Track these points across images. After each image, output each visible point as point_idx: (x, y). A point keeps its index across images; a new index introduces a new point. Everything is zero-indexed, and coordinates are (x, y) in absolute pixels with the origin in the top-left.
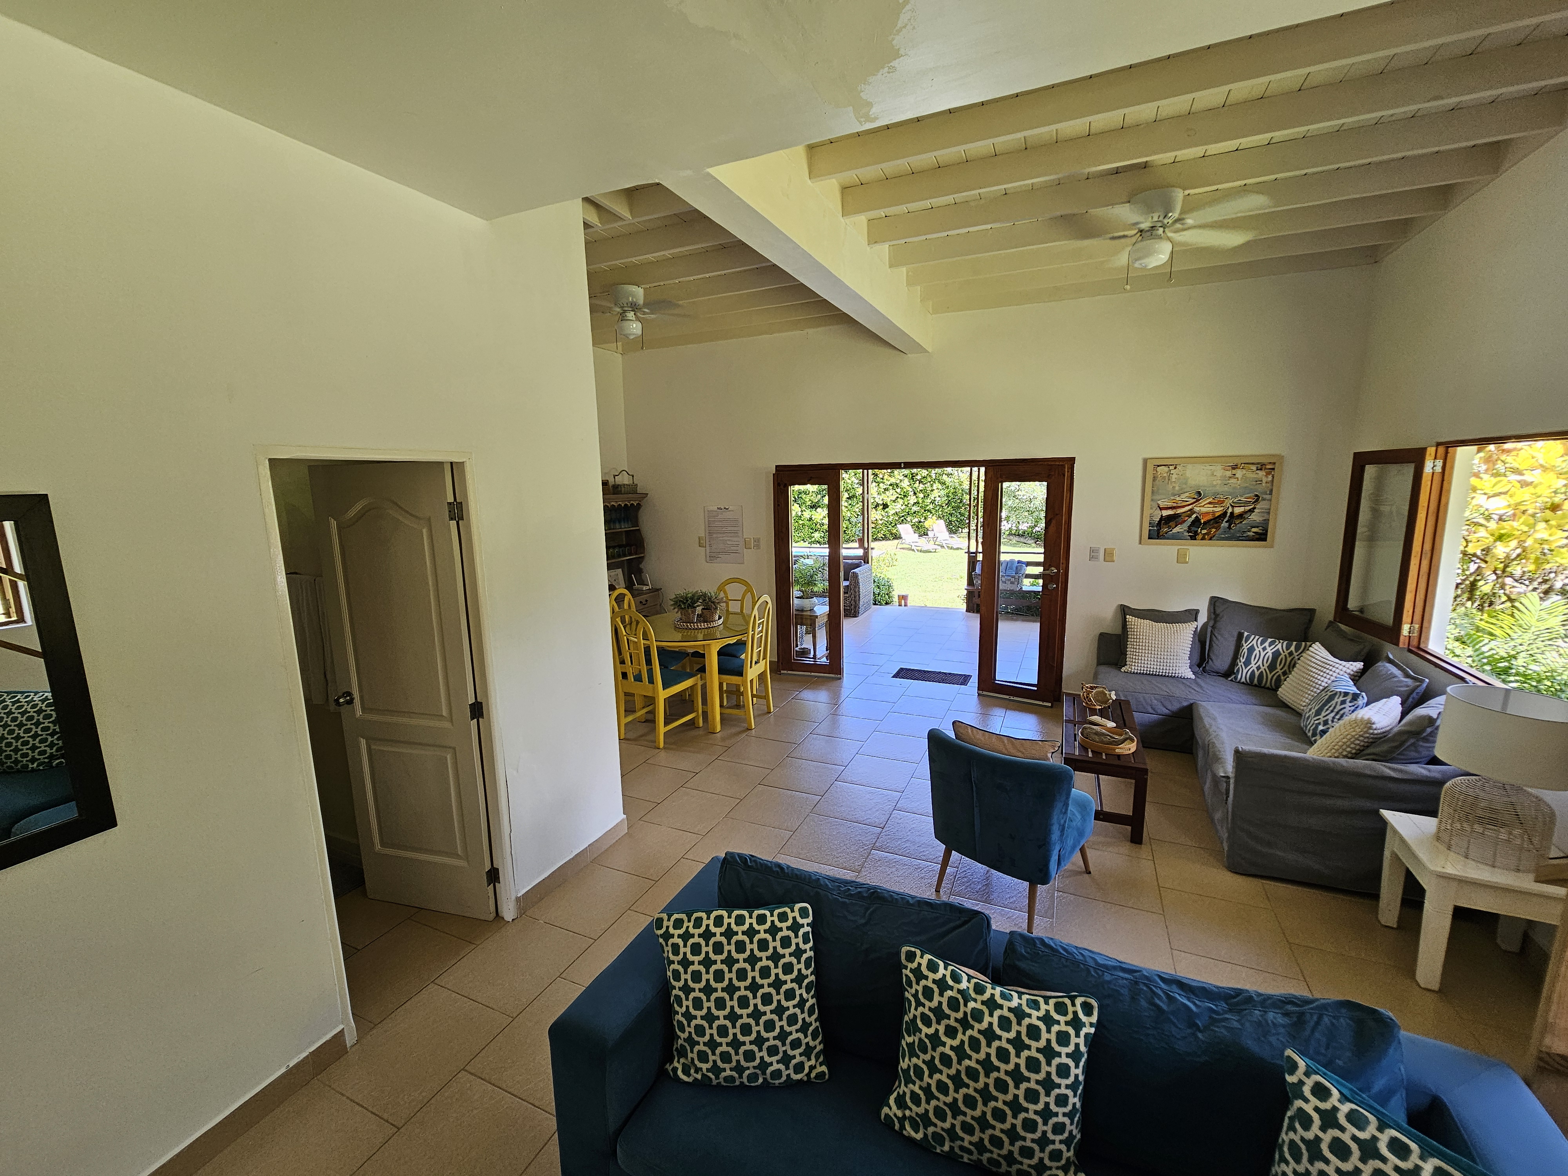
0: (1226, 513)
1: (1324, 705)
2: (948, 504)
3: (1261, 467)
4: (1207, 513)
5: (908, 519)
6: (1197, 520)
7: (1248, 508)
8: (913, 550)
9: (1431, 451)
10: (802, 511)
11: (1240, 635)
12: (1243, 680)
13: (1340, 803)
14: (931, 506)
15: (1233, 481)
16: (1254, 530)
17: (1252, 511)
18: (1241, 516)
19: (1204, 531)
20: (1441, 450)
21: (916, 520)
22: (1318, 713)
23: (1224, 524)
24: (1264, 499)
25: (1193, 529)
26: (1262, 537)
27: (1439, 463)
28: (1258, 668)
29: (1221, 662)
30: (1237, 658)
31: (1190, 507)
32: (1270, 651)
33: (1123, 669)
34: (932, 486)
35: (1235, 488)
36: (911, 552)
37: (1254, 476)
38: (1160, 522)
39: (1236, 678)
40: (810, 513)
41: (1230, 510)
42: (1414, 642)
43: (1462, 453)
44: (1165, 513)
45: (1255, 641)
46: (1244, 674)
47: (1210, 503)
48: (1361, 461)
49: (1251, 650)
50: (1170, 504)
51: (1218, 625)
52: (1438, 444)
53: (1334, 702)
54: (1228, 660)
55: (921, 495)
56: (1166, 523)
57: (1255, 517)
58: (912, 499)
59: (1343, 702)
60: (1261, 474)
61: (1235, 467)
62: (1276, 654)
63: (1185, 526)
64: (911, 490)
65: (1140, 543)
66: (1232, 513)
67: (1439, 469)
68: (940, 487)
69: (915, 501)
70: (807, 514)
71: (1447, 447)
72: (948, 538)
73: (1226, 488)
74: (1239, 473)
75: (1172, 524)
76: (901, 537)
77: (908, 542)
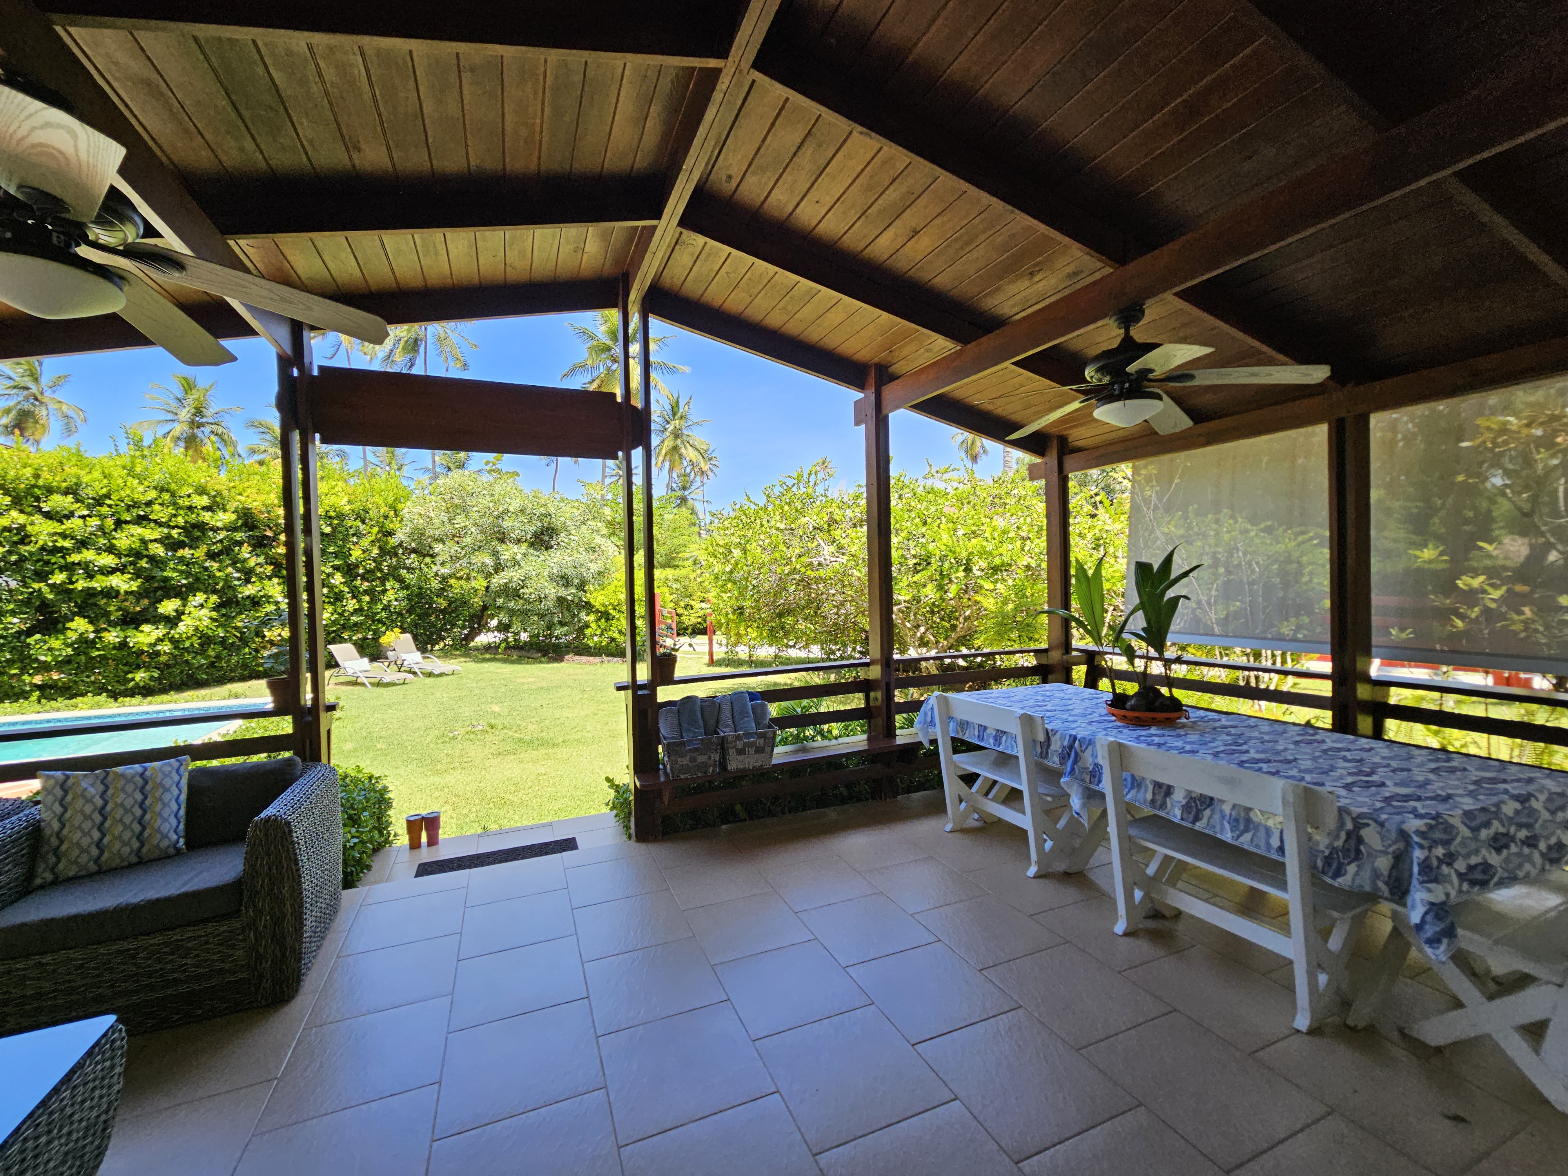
2: (410, 612)
5: (345, 635)
8: (363, 684)
10: (97, 631)
14: (384, 614)
21: (360, 636)
34: (383, 584)
36: (357, 688)
40: (122, 634)
55: (367, 598)
58: (351, 605)
64: (347, 589)
68: (397, 586)
69: (357, 607)
70: (112, 637)
72: (420, 660)
76: (337, 665)
77: (350, 671)
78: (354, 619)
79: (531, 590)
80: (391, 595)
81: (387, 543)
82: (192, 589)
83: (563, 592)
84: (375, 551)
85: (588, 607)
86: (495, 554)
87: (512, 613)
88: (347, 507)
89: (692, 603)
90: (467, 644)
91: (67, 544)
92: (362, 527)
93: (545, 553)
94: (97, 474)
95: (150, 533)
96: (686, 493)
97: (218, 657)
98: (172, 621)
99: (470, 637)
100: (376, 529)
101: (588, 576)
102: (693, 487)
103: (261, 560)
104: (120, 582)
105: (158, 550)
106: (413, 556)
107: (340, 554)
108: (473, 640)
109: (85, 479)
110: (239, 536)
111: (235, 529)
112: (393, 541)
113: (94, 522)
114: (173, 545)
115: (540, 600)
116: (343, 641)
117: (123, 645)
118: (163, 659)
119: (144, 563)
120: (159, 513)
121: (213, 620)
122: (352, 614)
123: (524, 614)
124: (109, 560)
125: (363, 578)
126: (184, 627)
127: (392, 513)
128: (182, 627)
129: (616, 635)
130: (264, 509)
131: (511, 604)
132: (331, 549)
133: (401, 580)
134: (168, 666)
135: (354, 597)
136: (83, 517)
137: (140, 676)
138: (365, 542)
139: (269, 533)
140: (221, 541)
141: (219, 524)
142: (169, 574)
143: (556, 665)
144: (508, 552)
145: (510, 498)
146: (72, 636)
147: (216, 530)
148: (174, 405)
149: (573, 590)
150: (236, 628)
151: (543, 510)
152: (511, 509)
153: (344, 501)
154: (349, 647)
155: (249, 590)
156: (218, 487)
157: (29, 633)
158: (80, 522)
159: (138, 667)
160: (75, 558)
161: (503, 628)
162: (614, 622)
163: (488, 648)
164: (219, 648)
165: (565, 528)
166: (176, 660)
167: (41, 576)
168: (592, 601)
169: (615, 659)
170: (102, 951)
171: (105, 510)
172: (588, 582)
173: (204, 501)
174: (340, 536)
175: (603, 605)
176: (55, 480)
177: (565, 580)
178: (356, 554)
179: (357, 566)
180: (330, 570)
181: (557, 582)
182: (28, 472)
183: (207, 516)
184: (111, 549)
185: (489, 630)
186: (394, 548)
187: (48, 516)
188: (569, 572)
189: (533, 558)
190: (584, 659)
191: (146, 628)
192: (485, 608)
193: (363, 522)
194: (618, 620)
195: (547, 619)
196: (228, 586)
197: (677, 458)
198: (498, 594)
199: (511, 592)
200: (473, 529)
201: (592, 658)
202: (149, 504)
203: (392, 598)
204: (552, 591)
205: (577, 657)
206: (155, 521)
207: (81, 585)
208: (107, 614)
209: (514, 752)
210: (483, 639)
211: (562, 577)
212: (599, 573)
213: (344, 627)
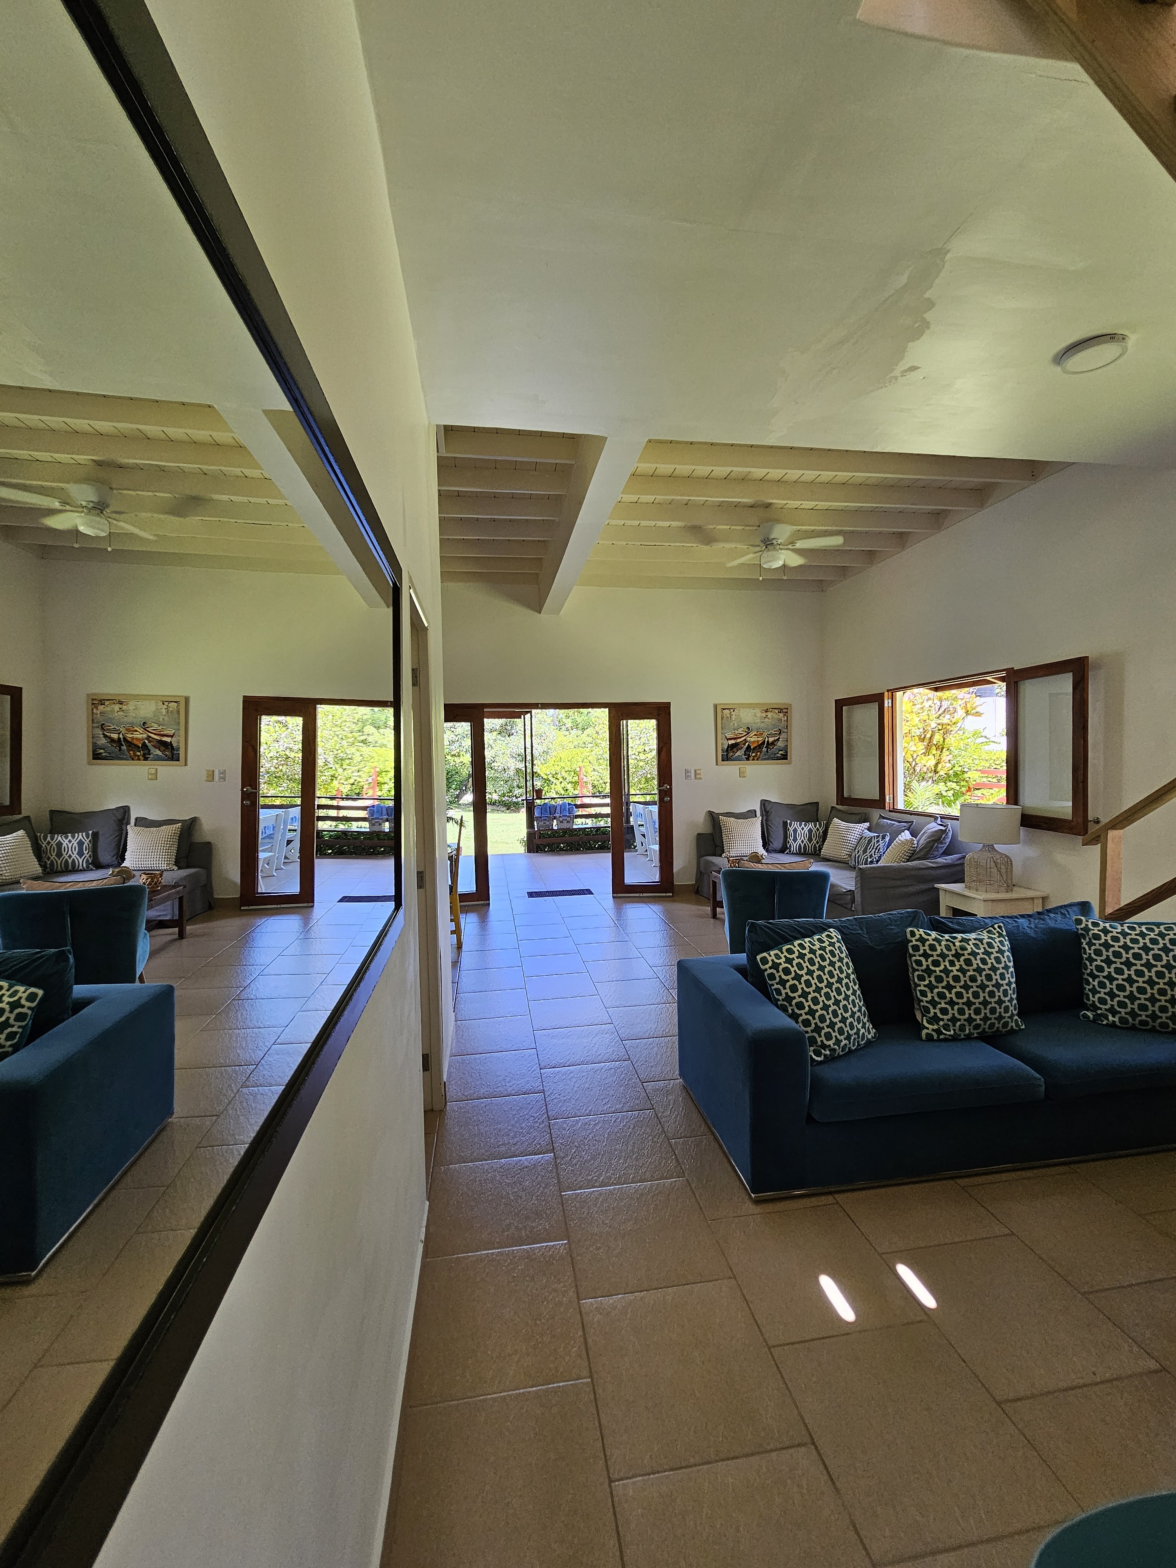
0: (764, 741)
1: (867, 846)
3: (781, 711)
4: (755, 742)
6: (749, 746)
7: (776, 738)
9: (886, 694)
11: (785, 824)
12: (795, 851)
13: (911, 889)
15: (767, 720)
16: (780, 752)
17: (778, 740)
18: (773, 743)
19: (754, 755)
20: (890, 693)
22: (865, 852)
23: (764, 749)
24: (784, 732)
25: (747, 753)
26: (785, 757)
27: (890, 701)
28: (802, 842)
29: (777, 844)
30: (787, 838)
31: (744, 738)
32: (806, 830)
33: (724, 855)
35: (768, 725)
37: (776, 716)
38: (728, 748)
39: (790, 851)
41: (767, 740)
42: (892, 807)
43: (899, 694)
44: (731, 742)
45: (796, 825)
46: (794, 846)
47: (755, 735)
48: (840, 704)
49: (795, 831)
50: (733, 736)
51: (769, 818)
52: (888, 691)
53: (873, 843)
54: (781, 841)
56: (731, 750)
57: (780, 744)
59: (878, 841)
60: (781, 715)
61: (767, 711)
62: (810, 831)
63: (743, 751)
65: (717, 764)
66: (768, 741)
67: (890, 705)
71: (892, 691)
73: (763, 725)
74: (769, 714)
75: (735, 750)
79: (499, 764)
83: (519, 765)
93: (508, 738)
115: (505, 771)
123: (494, 780)
168: (539, 772)
175: (546, 774)
181: (516, 758)
189: (501, 742)
194: (556, 784)
195: (509, 784)
204: (513, 764)
210: (467, 797)
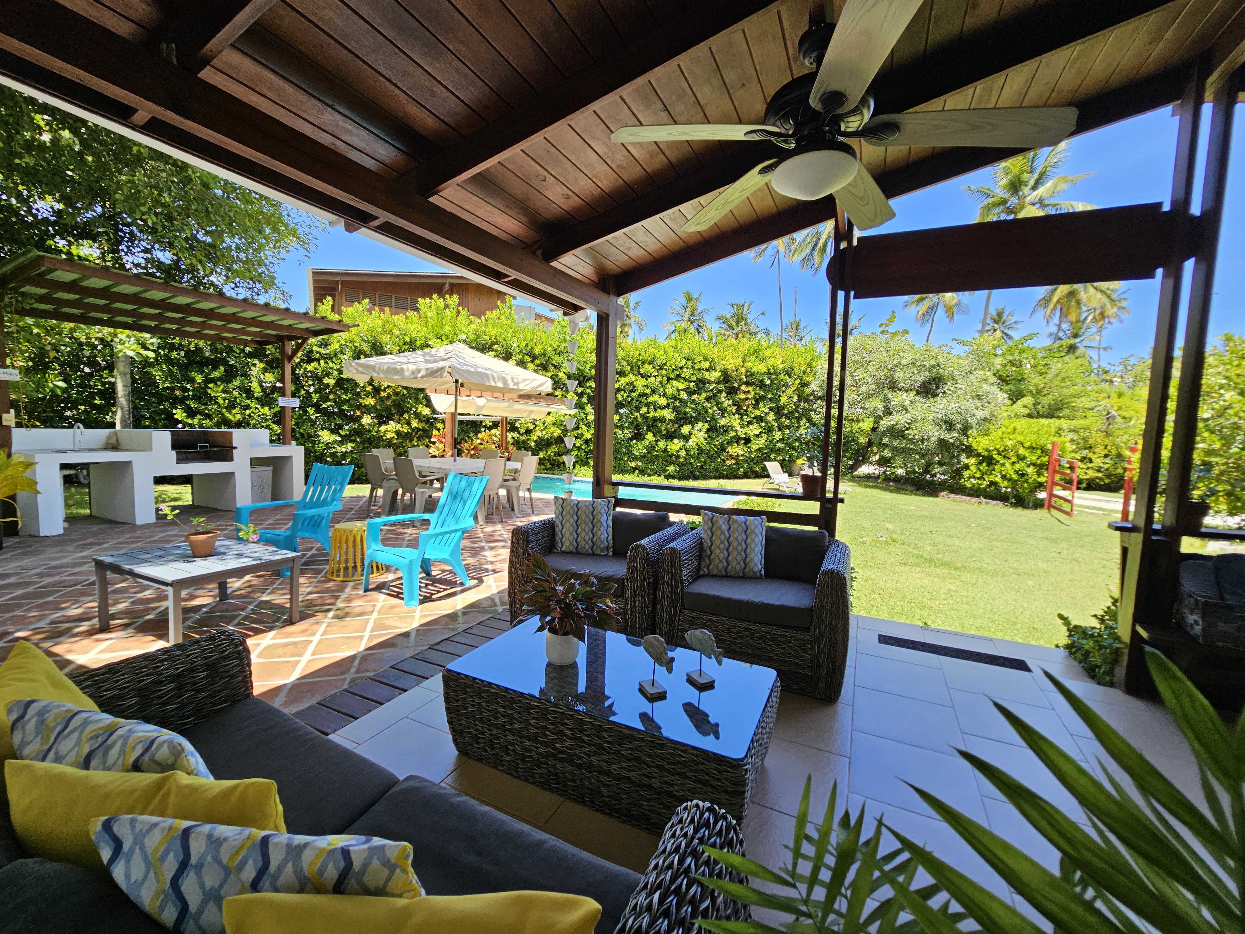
14: (797, 444)
21: (782, 457)
40: (666, 444)
55: (787, 431)
58: (778, 435)
64: (776, 424)
68: (807, 424)
69: (781, 437)
76: (768, 476)
77: (777, 482)
78: (779, 445)
79: (916, 432)
80: (802, 431)
81: (804, 392)
82: (697, 420)
83: (946, 436)
84: (796, 398)
85: (969, 451)
86: (886, 400)
87: (894, 449)
88: (781, 366)
89: (1094, 457)
90: (852, 473)
91: (648, 391)
92: (789, 380)
93: (931, 400)
94: (662, 352)
95: (682, 385)
96: (1078, 340)
97: (705, 462)
98: (687, 438)
99: (853, 468)
100: (798, 381)
101: (972, 421)
102: (1087, 334)
103: (731, 402)
104: (668, 414)
105: (684, 395)
106: (819, 402)
107: (775, 399)
108: (856, 470)
109: (657, 355)
110: (721, 387)
111: (719, 382)
112: (808, 390)
113: (659, 379)
114: (690, 393)
115: (923, 441)
116: (770, 460)
117: (665, 450)
118: (681, 460)
119: (677, 403)
120: (686, 373)
121: (706, 439)
122: (778, 442)
123: (906, 452)
124: (663, 401)
125: (787, 417)
126: (692, 442)
127: (809, 369)
128: (691, 442)
129: (998, 479)
130: (734, 369)
131: (896, 443)
132: (770, 396)
133: (809, 420)
134: (682, 465)
135: (780, 429)
136: (655, 376)
137: (671, 469)
138: (790, 391)
139: (736, 385)
140: (711, 390)
141: (713, 379)
142: (688, 410)
143: (931, 499)
144: (897, 399)
145: (903, 352)
146: (647, 442)
147: (710, 382)
148: (681, 311)
149: (955, 434)
150: (715, 445)
151: (933, 362)
152: (903, 362)
153: (779, 362)
154: (776, 465)
155: (723, 422)
156: (713, 356)
157: (631, 439)
158: (653, 379)
159: (671, 463)
160: (651, 399)
161: (884, 462)
162: (997, 467)
163: (868, 477)
164: (706, 456)
165: (952, 377)
166: (687, 463)
167: (638, 409)
168: (974, 445)
169: (994, 502)
170: (738, 624)
171: (664, 372)
172: (971, 427)
173: (706, 365)
174: (775, 387)
175: (987, 450)
176: (646, 357)
177: (949, 425)
178: (784, 399)
179: (783, 409)
180: (767, 411)
181: (941, 426)
182: (637, 353)
183: (706, 374)
184: (665, 395)
185: (871, 463)
186: (808, 395)
187: (642, 376)
188: (955, 417)
189: (920, 404)
190: (959, 497)
191: (675, 441)
192: (870, 444)
193: (790, 377)
194: (1003, 465)
195: (927, 458)
196: (713, 418)
197: (1073, 303)
198: (884, 434)
199: (897, 433)
200: (870, 380)
201: (968, 498)
202: (682, 368)
203: (803, 432)
204: (935, 434)
205: (952, 495)
206: (684, 378)
207: (652, 414)
208: (660, 431)
209: (918, 565)
210: (865, 470)
211: (946, 422)
212: (985, 419)
213: (772, 450)
